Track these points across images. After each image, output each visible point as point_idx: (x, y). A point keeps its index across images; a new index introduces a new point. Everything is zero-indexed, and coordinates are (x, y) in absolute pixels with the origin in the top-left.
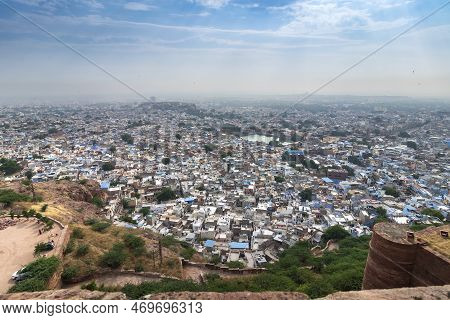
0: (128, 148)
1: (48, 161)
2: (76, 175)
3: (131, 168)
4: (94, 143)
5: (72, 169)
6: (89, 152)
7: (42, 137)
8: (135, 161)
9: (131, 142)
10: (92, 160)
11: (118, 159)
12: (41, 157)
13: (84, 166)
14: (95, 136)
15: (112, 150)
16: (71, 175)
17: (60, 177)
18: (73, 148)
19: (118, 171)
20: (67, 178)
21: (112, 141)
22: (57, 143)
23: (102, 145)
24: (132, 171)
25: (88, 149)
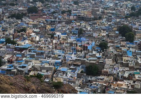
0: (125, 46)
1: (21, 50)
2: (50, 73)
3: (124, 78)
4: (81, 33)
5: (47, 66)
6: (71, 44)
7: (19, 16)
8: (132, 68)
9: (130, 39)
10: (74, 57)
11: (109, 62)
12: (14, 43)
13: (61, 64)
14: (83, 24)
15: (103, 46)
16: (44, 73)
17: (32, 73)
18: (52, 37)
19: (106, 78)
20: (39, 77)
21: (104, 34)
22: (35, 26)
23: (90, 37)
24: (126, 82)
25: (71, 40)
